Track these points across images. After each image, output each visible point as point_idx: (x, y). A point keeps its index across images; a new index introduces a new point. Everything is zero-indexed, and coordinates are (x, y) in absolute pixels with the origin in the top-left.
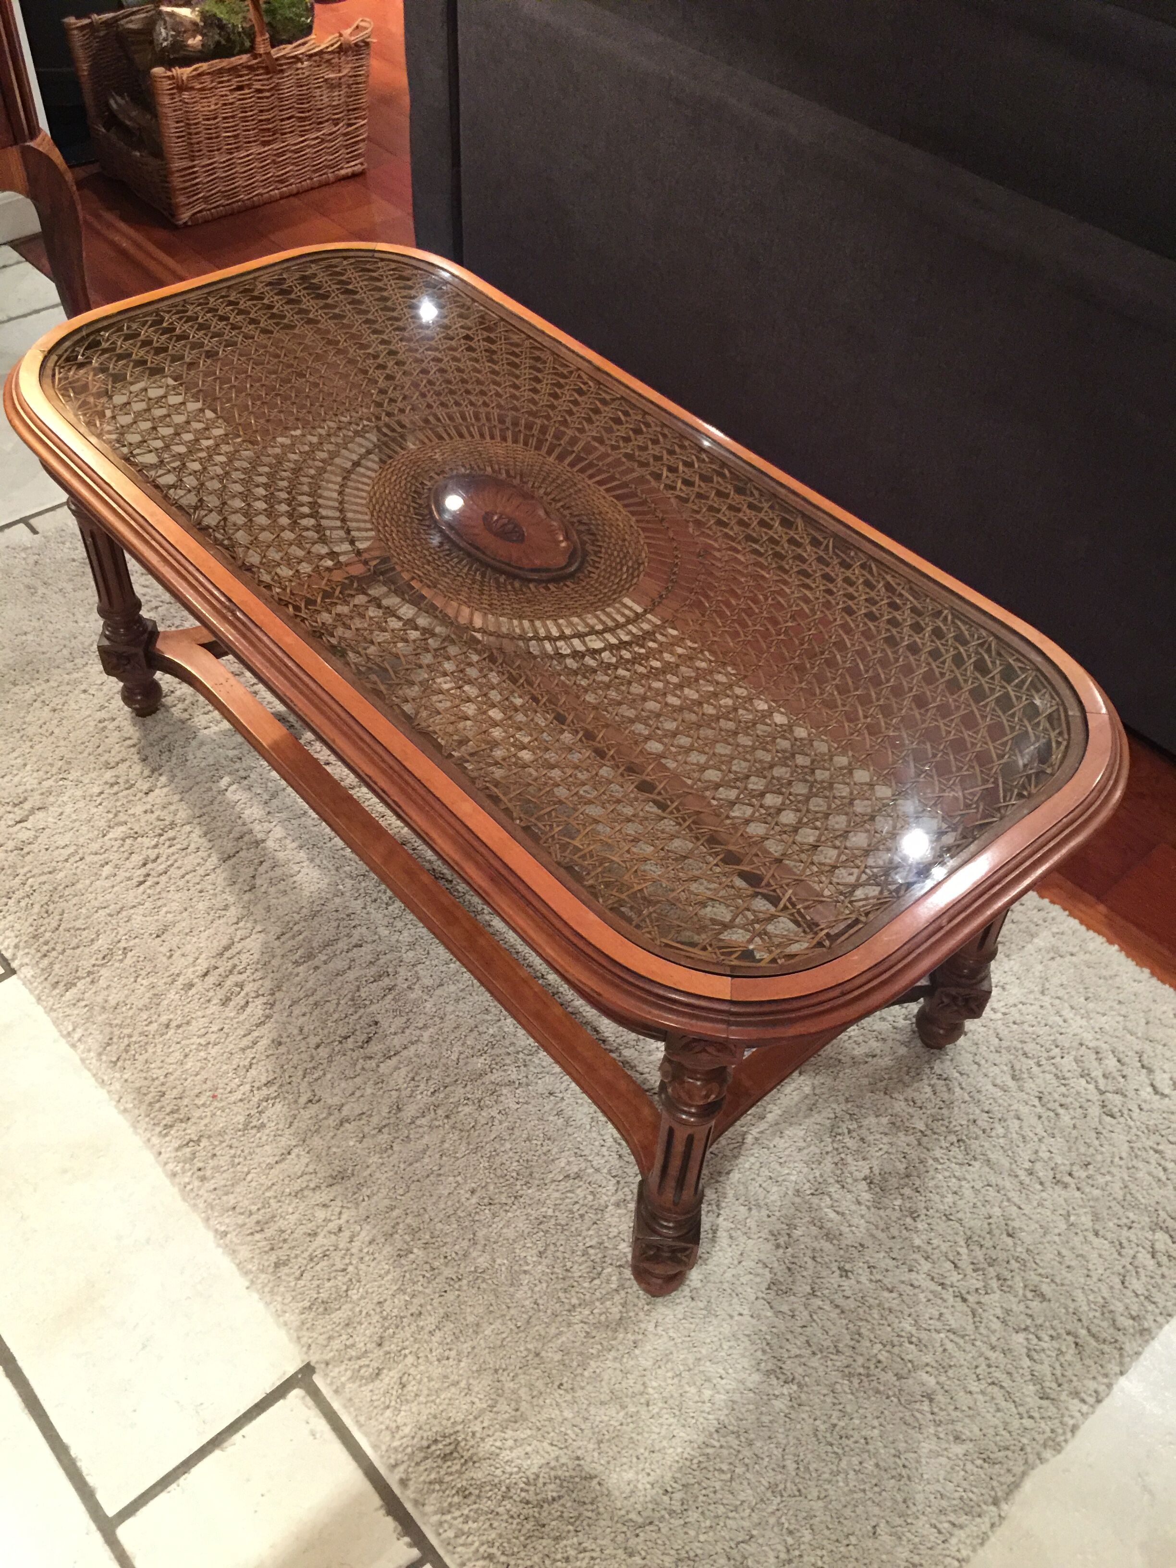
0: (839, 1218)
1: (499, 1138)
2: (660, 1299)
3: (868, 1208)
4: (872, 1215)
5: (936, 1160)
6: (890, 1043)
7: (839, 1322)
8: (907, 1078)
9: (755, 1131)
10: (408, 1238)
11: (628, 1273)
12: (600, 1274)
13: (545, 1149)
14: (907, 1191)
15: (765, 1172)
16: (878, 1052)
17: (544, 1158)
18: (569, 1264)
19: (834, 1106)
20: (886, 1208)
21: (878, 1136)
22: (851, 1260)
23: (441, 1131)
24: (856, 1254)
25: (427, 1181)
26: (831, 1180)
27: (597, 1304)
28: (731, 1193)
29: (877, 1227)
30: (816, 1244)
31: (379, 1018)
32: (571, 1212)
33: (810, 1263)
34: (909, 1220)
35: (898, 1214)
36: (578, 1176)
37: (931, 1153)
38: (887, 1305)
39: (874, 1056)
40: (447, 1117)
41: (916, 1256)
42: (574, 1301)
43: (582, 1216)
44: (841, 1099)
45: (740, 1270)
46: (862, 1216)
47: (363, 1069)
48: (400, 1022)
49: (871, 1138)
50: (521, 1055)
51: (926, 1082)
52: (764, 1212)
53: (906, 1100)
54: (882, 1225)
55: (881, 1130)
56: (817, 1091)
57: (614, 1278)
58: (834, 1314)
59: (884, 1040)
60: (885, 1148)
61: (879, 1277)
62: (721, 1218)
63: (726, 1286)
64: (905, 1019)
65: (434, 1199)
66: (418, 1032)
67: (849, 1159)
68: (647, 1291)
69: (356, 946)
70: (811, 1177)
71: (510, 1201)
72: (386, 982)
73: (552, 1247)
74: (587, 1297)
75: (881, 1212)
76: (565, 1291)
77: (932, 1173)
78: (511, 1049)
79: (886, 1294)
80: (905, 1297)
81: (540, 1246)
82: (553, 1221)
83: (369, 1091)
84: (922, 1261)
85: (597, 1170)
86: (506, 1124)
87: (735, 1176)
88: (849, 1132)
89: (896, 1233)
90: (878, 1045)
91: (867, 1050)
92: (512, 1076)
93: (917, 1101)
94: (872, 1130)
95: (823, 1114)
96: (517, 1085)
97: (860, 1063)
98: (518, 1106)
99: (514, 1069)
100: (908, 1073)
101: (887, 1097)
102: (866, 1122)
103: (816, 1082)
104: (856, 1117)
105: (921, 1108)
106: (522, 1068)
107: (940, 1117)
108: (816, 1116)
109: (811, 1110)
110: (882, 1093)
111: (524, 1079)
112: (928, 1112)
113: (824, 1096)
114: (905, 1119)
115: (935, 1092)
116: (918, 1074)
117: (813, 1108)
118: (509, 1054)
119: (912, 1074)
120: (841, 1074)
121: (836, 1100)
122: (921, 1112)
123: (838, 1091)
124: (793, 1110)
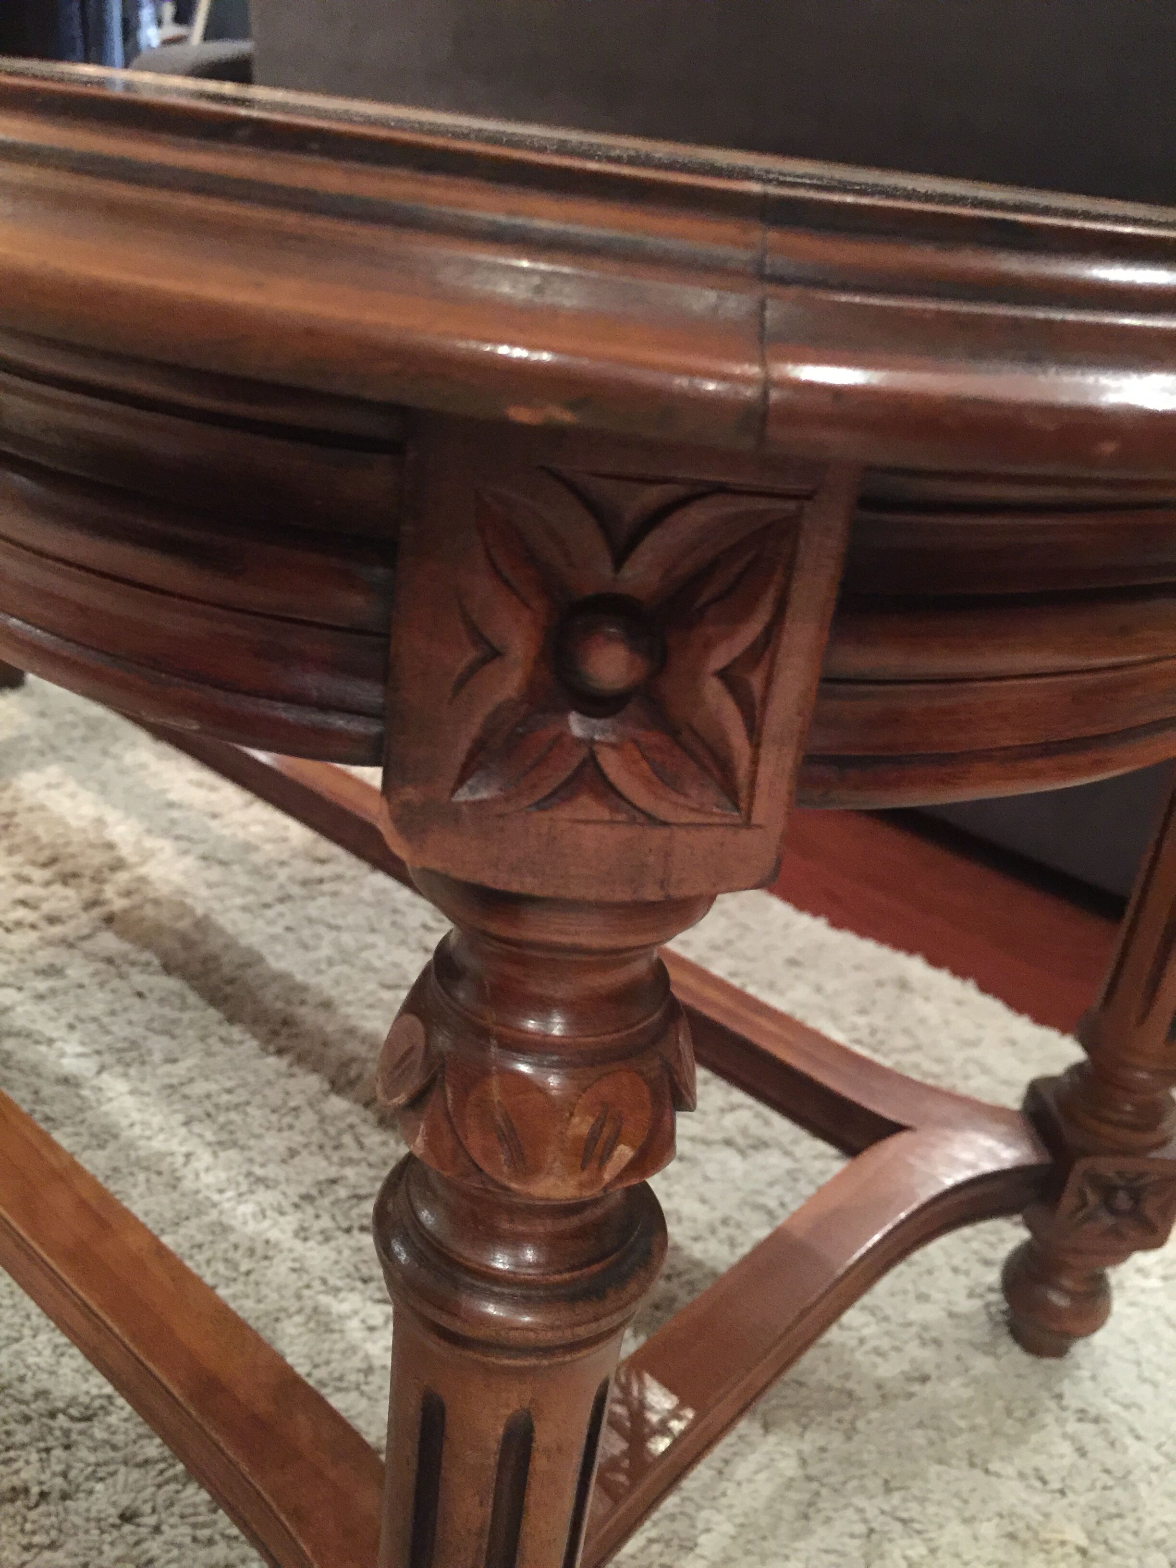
6: (951, 1349)
8: (1010, 1426)
16: (929, 1369)
19: (861, 1501)
39: (925, 1379)
44: (874, 1484)
51: (1054, 1429)
53: (1022, 1476)
56: (813, 1470)
59: (937, 1343)
64: (971, 1295)
90: (926, 1355)
91: (906, 1367)
92: (24, 1475)
93: (1048, 1477)
94: (966, 1557)
95: (839, 1525)
96: (33, 1498)
97: (896, 1397)
98: (26, 1556)
99: (34, 1457)
100: (1009, 1412)
101: (978, 1473)
102: (944, 1539)
103: (806, 1447)
104: (917, 1526)
105: (1062, 1492)
106: (58, 1453)
107: (1113, 1510)
108: (821, 1531)
109: (806, 1517)
110: (964, 1464)
111: (59, 1481)
112: (1082, 1500)
113: (832, 1480)
114: (1034, 1525)
115: (1082, 1452)
116: (1032, 1414)
117: (811, 1511)
118: (27, 1419)
119: (1018, 1414)
120: (861, 1424)
121: (862, 1489)
122: (1065, 1502)
123: (862, 1465)
124: (764, 1520)
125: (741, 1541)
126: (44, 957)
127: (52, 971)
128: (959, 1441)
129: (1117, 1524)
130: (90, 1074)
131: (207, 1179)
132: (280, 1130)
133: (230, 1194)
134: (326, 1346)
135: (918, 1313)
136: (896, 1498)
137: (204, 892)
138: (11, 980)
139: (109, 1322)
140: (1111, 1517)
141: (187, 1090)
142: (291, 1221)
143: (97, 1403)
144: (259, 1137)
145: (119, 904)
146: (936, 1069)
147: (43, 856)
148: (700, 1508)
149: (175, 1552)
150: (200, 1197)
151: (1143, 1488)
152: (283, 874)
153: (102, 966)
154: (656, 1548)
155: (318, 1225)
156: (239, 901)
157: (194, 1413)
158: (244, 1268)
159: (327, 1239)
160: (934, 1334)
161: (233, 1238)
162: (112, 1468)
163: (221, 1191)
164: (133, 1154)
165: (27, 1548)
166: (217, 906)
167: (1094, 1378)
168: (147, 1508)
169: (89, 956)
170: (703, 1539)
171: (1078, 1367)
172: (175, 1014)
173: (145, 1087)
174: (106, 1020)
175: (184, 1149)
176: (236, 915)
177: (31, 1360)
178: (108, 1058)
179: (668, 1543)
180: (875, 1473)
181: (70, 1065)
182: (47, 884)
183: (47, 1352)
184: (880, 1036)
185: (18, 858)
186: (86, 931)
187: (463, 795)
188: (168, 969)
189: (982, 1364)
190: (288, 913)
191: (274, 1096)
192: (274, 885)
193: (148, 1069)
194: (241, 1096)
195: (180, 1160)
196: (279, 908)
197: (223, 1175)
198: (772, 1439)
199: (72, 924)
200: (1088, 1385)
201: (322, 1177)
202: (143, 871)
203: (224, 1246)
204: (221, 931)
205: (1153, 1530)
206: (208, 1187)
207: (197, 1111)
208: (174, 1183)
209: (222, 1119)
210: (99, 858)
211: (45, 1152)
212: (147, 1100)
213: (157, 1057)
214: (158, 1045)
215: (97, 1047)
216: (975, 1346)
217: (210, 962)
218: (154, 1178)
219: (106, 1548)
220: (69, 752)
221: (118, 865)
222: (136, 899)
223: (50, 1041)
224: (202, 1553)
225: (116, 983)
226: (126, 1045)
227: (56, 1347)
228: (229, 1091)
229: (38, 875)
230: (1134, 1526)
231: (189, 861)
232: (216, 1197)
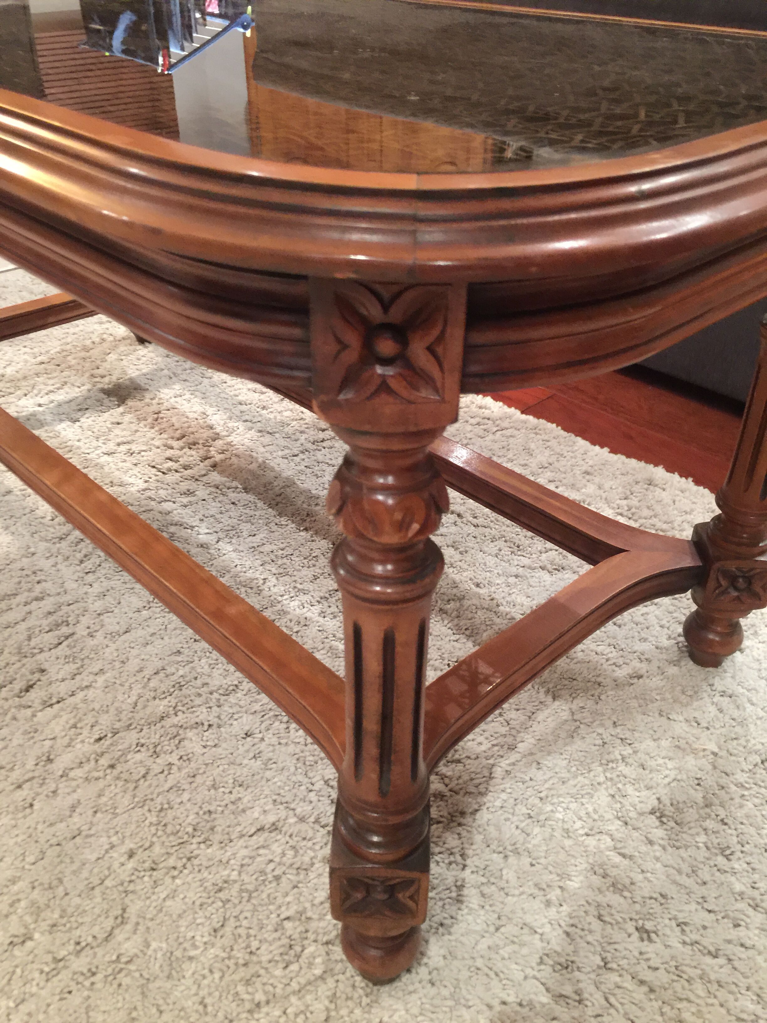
0: (626, 862)
1: (177, 788)
2: (386, 989)
3: (664, 848)
4: (670, 857)
5: (741, 786)
6: (655, 663)
7: (647, 1005)
8: (683, 698)
9: (504, 764)
10: (28, 919)
11: (338, 952)
12: (298, 957)
13: (233, 797)
14: (710, 824)
15: (522, 809)
16: (643, 672)
17: (231, 807)
18: (255, 944)
19: (601, 730)
20: (686, 847)
21: (661, 761)
22: (650, 916)
23: (101, 784)
24: (657, 908)
25: (71, 844)
26: (608, 816)
27: (293, 999)
28: (478, 838)
29: (679, 872)
30: (600, 898)
31: (45, 666)
32: (263, 872)
33: (596, 925)
34: (720, 860)
35: (703, 852)
36: (275, 828)
37: (732, 778)
38: (713, 977)
39: (640, 677)
40: (112, 766)
41: (741, 905)
42: (260, 997)
43: (277, 878)
44: (609, 723)
45: (498, 939)
46: (657, 859)
47: (14, 718)
48: (72, 668)
49: (652, 763)
50: (216, 695)
51: (707, 700)
52: (526, 861)
53: (687, 721)
54: (685, 868)
55: (663, 754)
56: (577, 716)
57: (318, 960)
58: (640, 993)
59: (648, 660)
60: (673, 774)
61: (695, 937)
62: (468, 871)
63: (479, 963)
64: (669, 638)
65: (74, 867)
66: (91, 678)
67: (630, 790)
68: (365, 975)
69: (37, 599)
70: (582, 813)
71: (179, 864)
72: (65, 630)
73: (232, 923)
74: (279, 991)
75: (682, 852)
76: (248, 982)
77: (738, 800)
78: (205, 689)
79: (708, 960)
80: (736, 964)
81: (216, 922)
82: (237, 886)
83: (15, 742)
84: (750, 912)
85: (302, 820)
86: (184, 771)
87: (483, 816)
88: (623, 759)
89: (707, 878)
90: (643, 667)
91: (630, 671)
92: (200, 717)
93: (700, 721)
94: (652, 755)
95: (588, 740)
96: (206, 727)
97: (624, 685)
98: (205, 750)
99: (205, 710)
100: (683, 693)
101: (664, 719)
102: (642, 747)
103: (574, 707)
104: (629, 742)
105: (708, 728)
106: (215, 708)
107: (734, 736)
108: (579, 743)
109: (572, 737)
110: (657, 715)
111: (216, 720)
112: (718, 732)
113: (586, 721)
114: (690, 742)
115: (721, 711)
116: (696, 693)
117: (575, 734)
118: (200, 695)
119: (689, 693)
120: (603, 697)
121: (602, 725)
122: (709, 732)
123: (603, 715)
124: (550, 738)
125: (538, 746)
126: (184, 486)
127: (189, 493)
128: (655, 705)
129: (735, 742)
130: (214, 543)
131: (274, 590)
132: (309, 567)
133: (285, 597)
134: (337, 663)
135: (640, 647)
136: (619, 730)
137: (262, 450)
138: (169, 498)
139: (234, 641)
140: (732, 739)
141: (261, 549)
142: (317, 609)
143: (231, 688)
144: (300, 570)
145: (218, 458)
146: (665, 526)
147: (177, 434)
148: (519, 732)
149: (271, 748)
150: (272, 598)
151: (752, 727)
152: (303, 438)
153: (214, 490)
154: (496, 748)
155: (329, 611)
156: (280, 453)
157: (275, 676)
158: (295, 630)
159: (335, 617)
160: (646, 656)
161: (289, 617)
162: (240, 715)
163: (282, 596)
164: (238, 580)
165: (204, 747)
166: (268, 455)
167: (733, 677)
168: (258, 731)
169: (207, 485)
170: (520, 745)
171: (725, 671)
172: (252, 513)
173: (241, 548)
174: (218, 516)
175: (262, 577)
176: (279, 460)
177: (199, 670)
178: (221, 535)
179: (502, 746)
180: (609, 718)
181: (203, 538)
182: (182, 449)
183: (206, 667)
184: (633, 510)
185: (164, 436)
186: (203, 472)
187: (341, 397)
188: (246, 490)
189: (672, 670)
190: (306, 459)
191: (305, 551)
192: (298, 444)
193: (241, 539)
194: (290, 551)
195: (262, 582)
196: (302, 456)
197: (282, 588)
198: (557, 703)
199: (196, 469)
200: (729, 680)
201: (331, 588)
202: (229, 439)
203: (285, 620)
204: (272, 469)
205: (755, 745)
206: (275, 594)
207: (267, 559)
208: (259, 592)
209: (280, 562)
210: (206, 434)
211: (197, 571)
212: (242, 554)
213: (245, 534)
214: (246, 528)
215: (215, 529)
216: (671, 662)
217: (268, 486)
218: (249, 590)
219: (240, 747)
220: (184, 377)
221: (217, 436)
222: (228, 455)
223: (192, 527)
224: (283, 749)
225: (221, 498)
226: (230, 528)
227: (210, 664)
228: (282, 550)
229: (175, 444)
230: (745, 744)
231: (253, 434)
232: (280, 599)
